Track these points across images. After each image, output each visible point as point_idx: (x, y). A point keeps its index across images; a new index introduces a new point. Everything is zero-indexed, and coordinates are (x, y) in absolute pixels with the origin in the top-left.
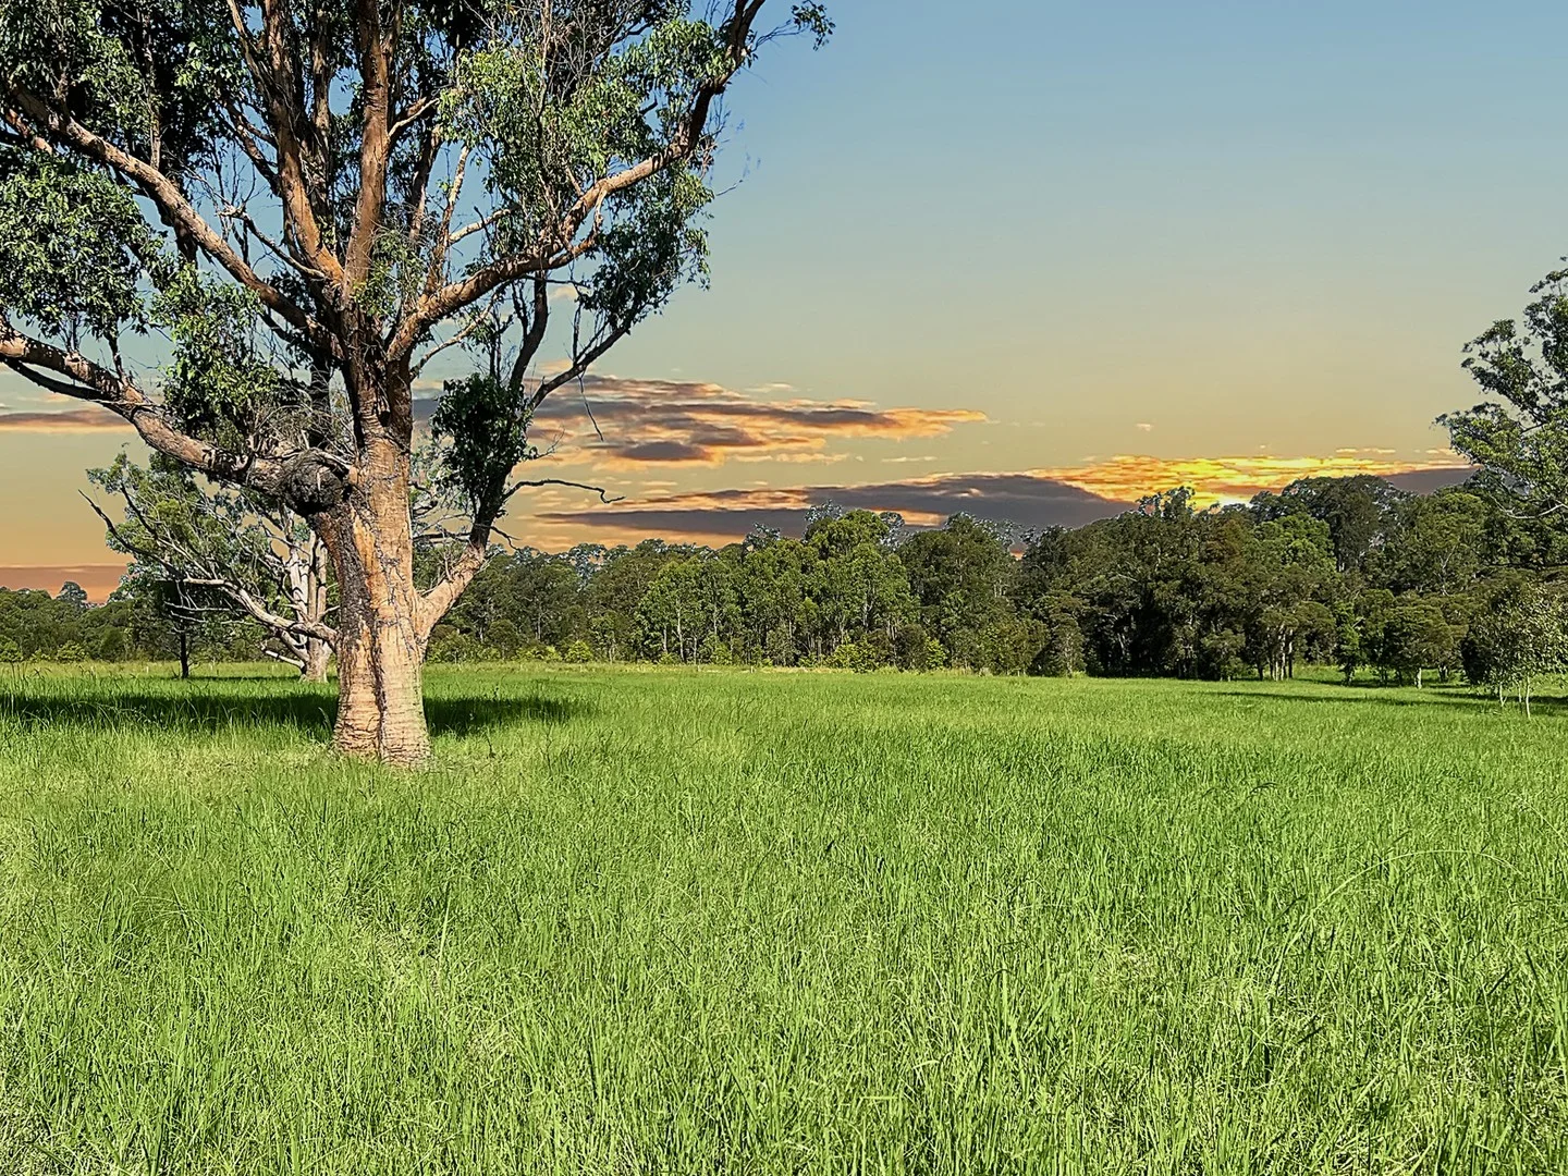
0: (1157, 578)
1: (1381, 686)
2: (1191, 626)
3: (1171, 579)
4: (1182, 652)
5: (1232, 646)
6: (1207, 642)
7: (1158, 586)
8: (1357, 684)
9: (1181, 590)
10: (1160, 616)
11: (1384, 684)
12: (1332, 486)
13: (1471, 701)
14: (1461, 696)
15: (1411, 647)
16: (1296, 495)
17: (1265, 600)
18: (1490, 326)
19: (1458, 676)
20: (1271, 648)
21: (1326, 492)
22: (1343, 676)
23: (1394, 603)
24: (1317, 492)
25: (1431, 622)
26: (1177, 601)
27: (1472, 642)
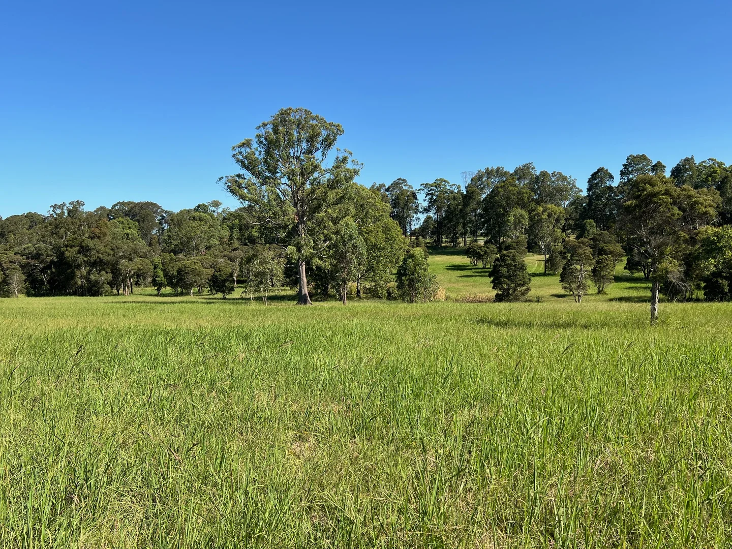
0: (67, 246)
1: (175, 296)
2: (84, 271)
3: (74, 246)
4: (80, 283)
5: (106, 279)
6: (92, 277)
7: (67, 250)
8: (164, 295)
9: (79, 252)
10: (69, 265)
11: (176, 295)
12: (135, 206)
13: (214, 301)
14: (210, 299)
15: (190, 278)
16: (118, 209)
17: (121, 257)
18: (243, 141)
19: (206, 291)
20: (124, 281)
21: (132, 208)
22: (156, 292)
23: (175, 259)
24: (128, 208)
25: (197, 267)
26: (77, 257)
27: (216, 276)
